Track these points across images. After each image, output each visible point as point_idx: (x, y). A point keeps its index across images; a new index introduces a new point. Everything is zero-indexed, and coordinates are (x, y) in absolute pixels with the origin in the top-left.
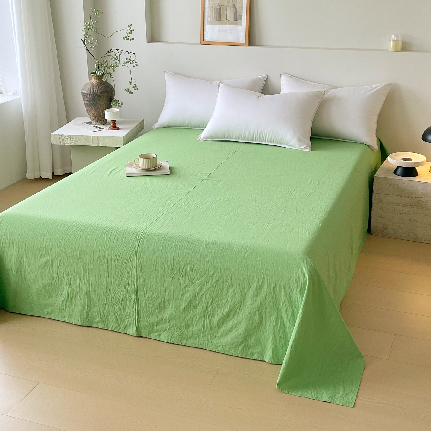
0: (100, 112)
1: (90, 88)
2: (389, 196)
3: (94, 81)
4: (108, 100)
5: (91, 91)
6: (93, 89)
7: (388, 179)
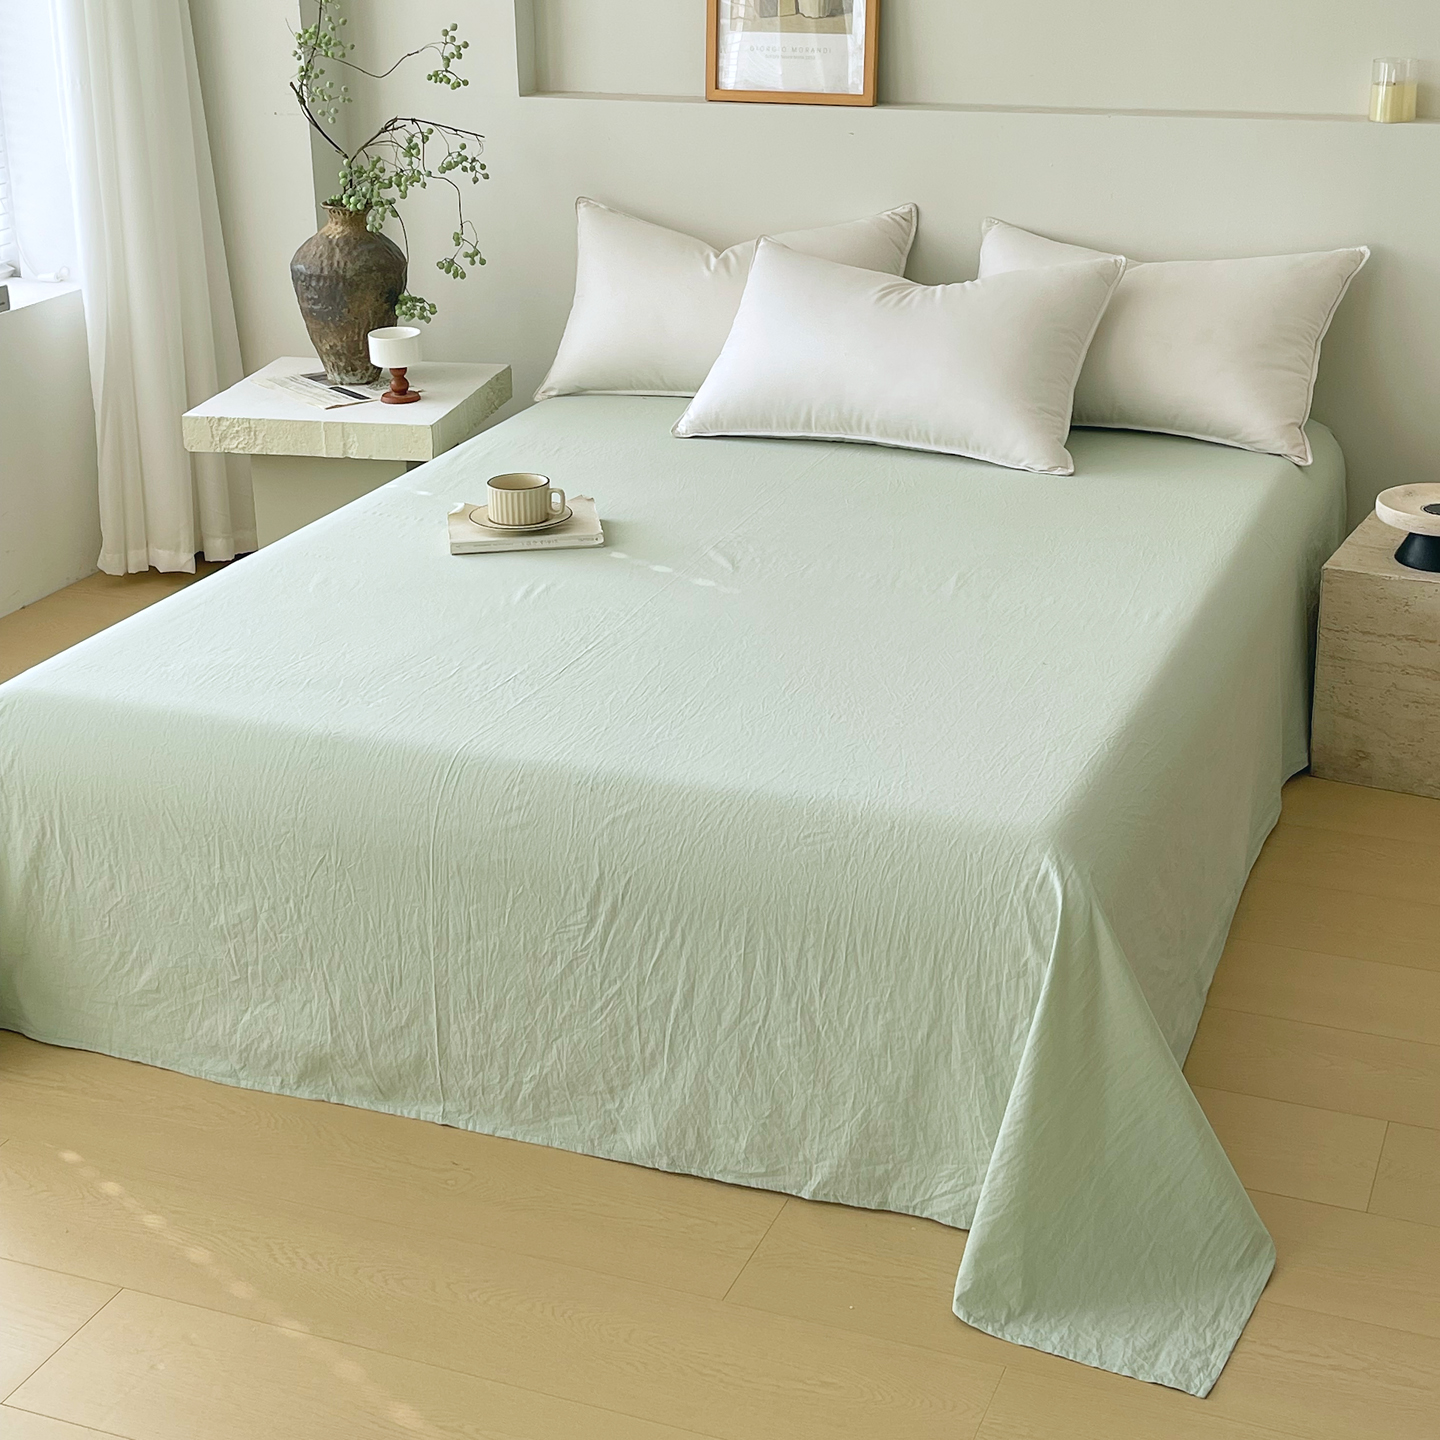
0: (356, 338)
1: (321, 256)
2: (1374, 638)
3: (335, 229)
4: (384, 298)
5: (324, 265)
6: (331, 257)
7: (1371, 579)
